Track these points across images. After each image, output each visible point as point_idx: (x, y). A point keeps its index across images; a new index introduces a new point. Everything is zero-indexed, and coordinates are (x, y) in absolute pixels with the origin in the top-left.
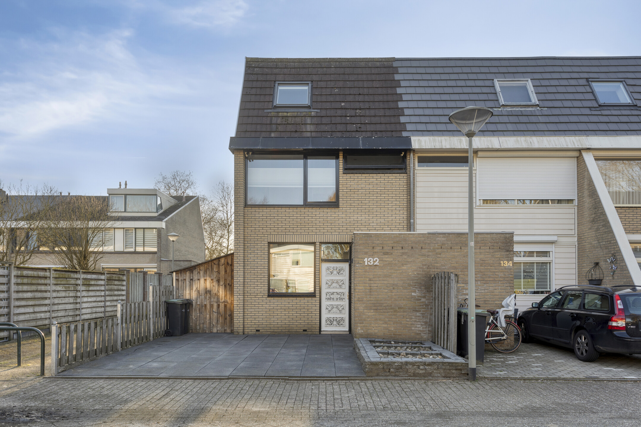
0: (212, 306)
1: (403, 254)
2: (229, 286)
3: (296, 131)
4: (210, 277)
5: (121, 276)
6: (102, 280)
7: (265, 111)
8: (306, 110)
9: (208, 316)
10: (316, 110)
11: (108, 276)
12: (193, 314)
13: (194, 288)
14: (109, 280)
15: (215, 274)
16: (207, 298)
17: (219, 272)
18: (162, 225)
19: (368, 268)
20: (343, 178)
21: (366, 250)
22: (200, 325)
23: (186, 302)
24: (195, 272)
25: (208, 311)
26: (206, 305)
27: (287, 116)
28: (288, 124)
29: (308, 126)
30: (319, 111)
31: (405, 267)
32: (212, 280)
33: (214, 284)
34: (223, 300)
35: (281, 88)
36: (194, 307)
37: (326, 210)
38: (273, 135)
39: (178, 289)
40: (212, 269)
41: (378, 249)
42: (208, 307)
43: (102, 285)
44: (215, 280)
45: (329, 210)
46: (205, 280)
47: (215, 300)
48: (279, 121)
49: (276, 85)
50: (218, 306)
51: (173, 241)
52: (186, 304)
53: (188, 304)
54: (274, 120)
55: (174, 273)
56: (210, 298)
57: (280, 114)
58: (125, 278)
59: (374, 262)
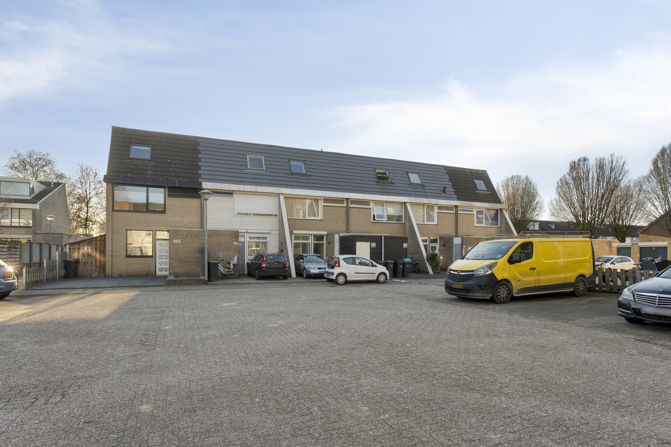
0: (92, 263)
1: (192, 238)
2: (103, 252)
3: (142, 174)
4: (91, 247)
5: (16, 245)
6: (5, 248)
7: (125, 160)
8: (148, 162)
9: (89, 268)
10: (154, 163)
11: (9, 245)
12: (80, 267)
13: (81, 253)
14: (9, 248)
15: (94, 246)
16: (89, 258)
17: (96, 245)
18: (37, 206)
19: (175, 244)
20: (168, 199)
21: (175, 237)
22: (84, 273)
23: (76, 260)
24: (81, 244)
25: (89, 265)
26: (88, 262)
27: (137, 165)
28: (137, 169)
29: (149, 171)
30: (155, 163)
31: (192, 244)
32: (92, 249)
33: (93, 251)
34: (99, 259)
35: (134, 147)
36: (80, 263)
37: (158, 214)
38: (129, 175)
39: (70, 253)
40: (92, 243)
41: (180, 236)
42: (89, 263)
43: (5, 251)
44: (94, 249)
45: (160, 215)
46: (88, 249)
47: (94, 259)
48: (133, 167)
49: (131, 145)
50: (96, 263)
51: (51, 221)
52: (76, 262)
53: (77, 262)
54: (130, 166)
55: (68, 245)
56: (91, 258)
57: (133, 163)
58: (18, 246)
59: (178, 242)
